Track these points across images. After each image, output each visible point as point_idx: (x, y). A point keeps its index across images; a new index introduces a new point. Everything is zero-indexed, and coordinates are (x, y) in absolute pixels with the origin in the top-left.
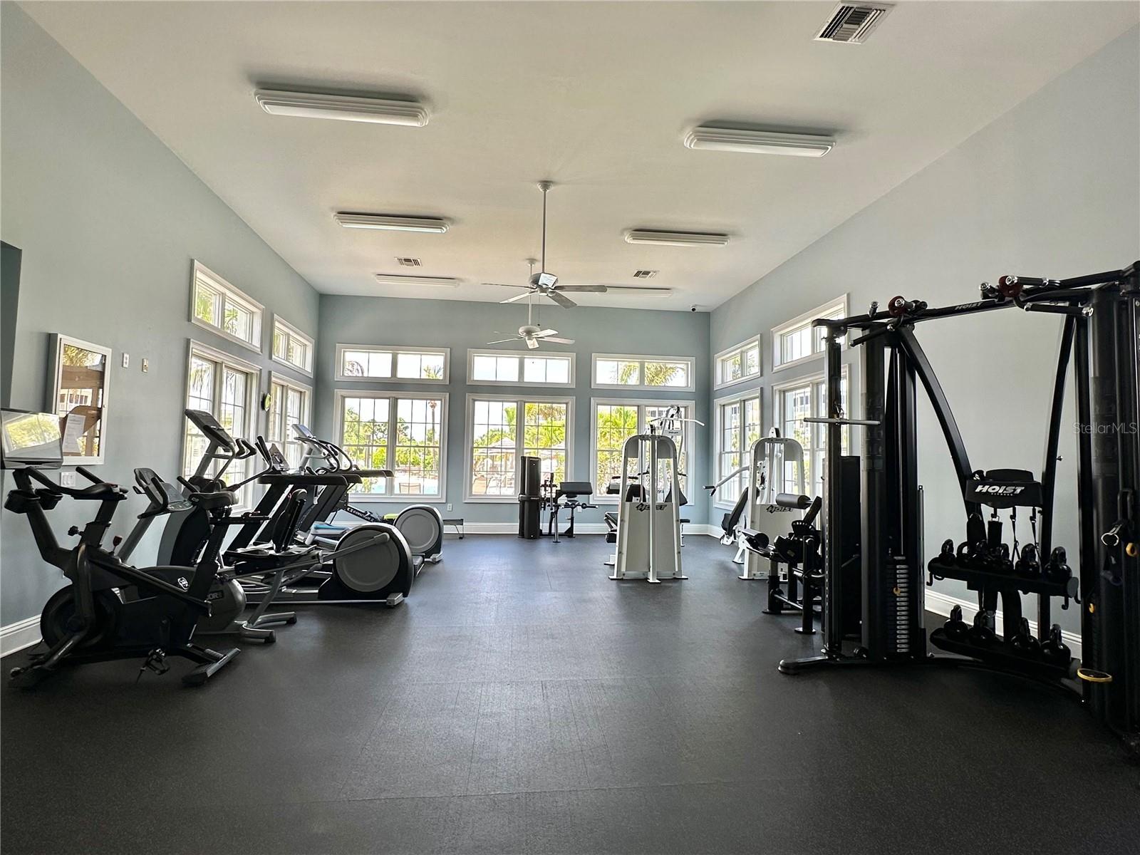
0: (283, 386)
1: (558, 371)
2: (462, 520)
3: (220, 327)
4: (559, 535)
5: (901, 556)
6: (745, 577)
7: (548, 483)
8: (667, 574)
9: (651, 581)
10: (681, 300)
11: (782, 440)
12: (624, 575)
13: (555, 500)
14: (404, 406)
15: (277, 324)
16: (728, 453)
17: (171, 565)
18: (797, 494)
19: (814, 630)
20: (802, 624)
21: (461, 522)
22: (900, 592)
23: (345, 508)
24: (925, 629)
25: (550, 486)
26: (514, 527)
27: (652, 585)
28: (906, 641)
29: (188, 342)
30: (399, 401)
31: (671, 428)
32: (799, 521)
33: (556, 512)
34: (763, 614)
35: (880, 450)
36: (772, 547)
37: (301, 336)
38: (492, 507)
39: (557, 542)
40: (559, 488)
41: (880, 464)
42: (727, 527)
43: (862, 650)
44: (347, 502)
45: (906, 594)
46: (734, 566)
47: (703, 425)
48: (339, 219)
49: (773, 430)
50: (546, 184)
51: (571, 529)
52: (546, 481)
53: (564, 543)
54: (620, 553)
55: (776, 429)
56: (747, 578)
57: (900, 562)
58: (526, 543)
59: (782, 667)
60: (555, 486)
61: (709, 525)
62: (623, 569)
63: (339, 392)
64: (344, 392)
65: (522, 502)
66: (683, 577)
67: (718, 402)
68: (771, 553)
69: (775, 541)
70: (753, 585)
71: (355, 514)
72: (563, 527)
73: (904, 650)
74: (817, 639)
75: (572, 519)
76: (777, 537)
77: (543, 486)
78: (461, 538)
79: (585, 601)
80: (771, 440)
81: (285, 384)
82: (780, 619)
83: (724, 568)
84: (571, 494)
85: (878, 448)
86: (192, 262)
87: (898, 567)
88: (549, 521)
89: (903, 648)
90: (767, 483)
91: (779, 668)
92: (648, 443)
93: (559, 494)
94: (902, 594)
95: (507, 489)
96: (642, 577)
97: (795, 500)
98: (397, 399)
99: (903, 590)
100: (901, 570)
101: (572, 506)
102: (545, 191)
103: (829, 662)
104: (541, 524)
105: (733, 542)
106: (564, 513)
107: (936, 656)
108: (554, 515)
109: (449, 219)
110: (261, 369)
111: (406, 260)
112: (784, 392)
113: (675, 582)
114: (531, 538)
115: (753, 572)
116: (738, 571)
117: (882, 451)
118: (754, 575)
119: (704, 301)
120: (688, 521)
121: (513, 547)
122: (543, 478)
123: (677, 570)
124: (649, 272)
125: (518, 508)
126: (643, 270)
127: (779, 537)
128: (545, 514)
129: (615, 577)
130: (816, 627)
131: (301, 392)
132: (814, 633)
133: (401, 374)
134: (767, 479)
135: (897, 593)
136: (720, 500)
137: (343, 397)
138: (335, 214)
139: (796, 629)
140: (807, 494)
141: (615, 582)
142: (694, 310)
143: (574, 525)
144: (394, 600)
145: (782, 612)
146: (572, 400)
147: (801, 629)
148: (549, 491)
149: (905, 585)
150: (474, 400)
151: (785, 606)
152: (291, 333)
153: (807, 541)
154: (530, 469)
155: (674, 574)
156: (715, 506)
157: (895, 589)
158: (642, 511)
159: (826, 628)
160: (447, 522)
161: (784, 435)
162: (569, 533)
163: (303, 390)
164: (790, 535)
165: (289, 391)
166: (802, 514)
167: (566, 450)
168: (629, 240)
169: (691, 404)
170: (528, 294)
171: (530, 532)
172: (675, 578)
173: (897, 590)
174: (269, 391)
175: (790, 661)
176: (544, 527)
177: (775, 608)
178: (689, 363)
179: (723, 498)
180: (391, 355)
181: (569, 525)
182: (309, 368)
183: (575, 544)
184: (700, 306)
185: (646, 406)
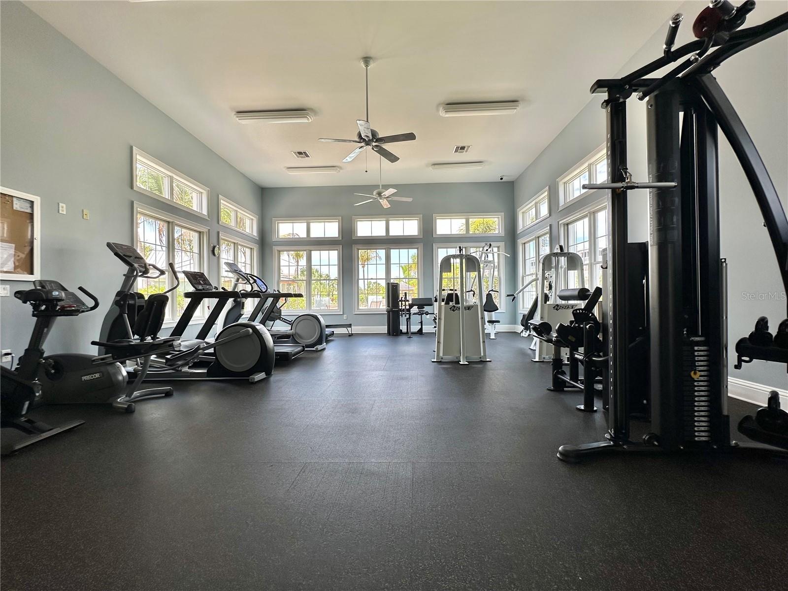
0: (234, 243)
1: (410, 227)
2: (351, 324)
3: (169, 199)
4: (412, 333)
5: (699, 336)
6: (537, 359)
7: (403, 299)
8: (475, 358)
9: (461, 363)
10: (489, 173)
11: (565, 253)
12: (442, 358)
13: (409, 310)
14: (315, 254)
15: (222, 201)
16: (528, 275)
18: (578, 288)
19: (595, 409)
20: (583, 403)
21: (350, 326)
22: (699, 376)
23: (279, 318)
24: (728, 417)
25: (404, 301)
26: (384, 329)
27: (462, 366)
28: (706, 428)
29: (132, 203)
30: (313, 252)
31: (486, 259)
32: (579, 309)
33: (410, 318)
34: (548, 391)
35: (675, 220)
36: (554, 335)
37: (247, 213)
38: (370, 316)
39: (410, 337)
40: (410, 302)
41: (676, 235)
42: (525, 324)
43: (653, 437)
44: (280, 315)
45: (705, 378)
46: (530, 352)
47: (509, 256)
48: (237, 117)
49: (558, 247)
50: (367, 60)
51: (421, 330)
52: (402, 298)
53: (415, 338)
54: (439, 342)
55: (560, 246)
56: (538, 360)
57: (698, 344)
58: (391, 338)
59: (561, 454)
60: (408, 301)
61: (516, 326)
62: (441, 355)
63: (276, 248)
64: (279, 248)
65: (388, 312)
66: (488, 360)
67: (520, 242)
68: (554, 339)
69: (557, 328)
70: (542, 366)
71: (285, 322)
72: (415, 328)
73: (704, 439)
74: (599, 418)
75: (421, 323)
76: (559, 324)
77: (400, 301)
78: (350, 336)
79: (402, 379)
80: (556, 255)
81: (235, 241)
82: (562, 396)
83: (523, 353)
84: (421, 306)
85: (672, 216)
86: (131, 148)
87: (696, 348)
88: (406, 324)
89: (701, 435)
90: (553, 289)
91: (558, 455)
92: (458, 260)
93: (411, 306)
94: (702, 378)
95: (379, 302)
96: (457, 360)
97: (576, 293)
98: (311, 251)
99: (703, 373)
100: (700, 352)
101: (421, 314)
102: (367, 66)
103: (614, 448)
104: (401, 327)
105: (529, 335)
106: (415, 319)
107: (742, 445)
108: (408, 320)
109: (312, 110)
110: (209, 230)
111: (300, 153)
112: (568, 224)
113: (481, 364)
114: (395, 335)
115: (543, 356)
116: (532, 355)
117: (677, 220)
118: (544, 358)
119: (509, 174)
120: (498, 322)
121: (385, 341)
122: (401, 295)
123: (482, 355)
124: (465, 147)
125: (386, 316)
126: (461, 145)
127: (561, 324)
128: (403, 320)
129: (435, 360)
130: (598, 405)
131: (251, 248)
132: (596, 411)
133: (314, 234)
134: (553, 285)
135: (695, 377)
136: (523, 308)
137: (279, 251)
138: (235, 113)
139: (578, 407)
140: (587, 287)
141: (436, 363)
142: (502, 179)
143: (423, 326)
144: (254, 378)
145: (565, 389)
146: (421, 246)
147: (582, 407)
148: (404, 304)
149: (705, 368)
150: (358, 249)
151: (567, 384)
152: (238, 210)
153: (587, 327)
154: (393, 291)
155: (480, 358)
156: (519, 312)
157: (692, 373)
158: (454, 311)
159: (611, 406)
161: (568, 250)
162: (420, 332)
163: (252, 247)
164: (571, 322)
166: (582, 304)
167: (418, 279)
168: (442, 113)
169: (502, 244)
170: (358, 150)
171: (394, 331)
172: (481, 361)
173: (695, 373)
174: (218, 244)
175: (569, 447)
176: (403, 328)
177: (559, 386)
178: (500, 217)
179: (525, 306)
180: (306, 223)
181: (420, 327)
182: (255, 233)
183: (423, 339)
184: (506, 176)
185: (470, 247)
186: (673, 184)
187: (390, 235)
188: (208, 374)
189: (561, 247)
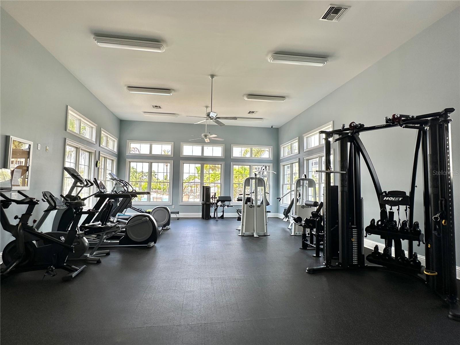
0: (105, 157)
1: (217, 151)
2: (179, 212)
3: (78, 133)
4: (218, 218)
5: (354, 225)
6: (293, 234)
7: (213, 197)
8: (262, 233)
9: (255, 236)
10: (267, 123)
11: (307, 179)
12: (244, 234)
13: (216, 204)
14: (155, 165)
15: (102, 132)
16: (285, 184)
17: (57, 231)
18: (313, 201)
19: (320, 256)
20: (315, 253)
21: (178, 213)
22: (354, 240)
23: (130, 207)
24: (364, 255)
26: (200, 215)
27: (256, 238)
28: (357, 259)
29: (65, 139)
30: (153, 164)
31: (263, 175)
32: (314, 212)
33: (217, 209)
34: (300, 249)
35: (346, 183)
36: (303, 222)
37: (112, 137)
38: (190, 207)
39: (217, 221)
40: (218, 199)
41: (346, 189)
42: (285, 214)
43: (339, 263)
44: (131, 205)
45: (356, 241)
46: (288, 230)
47: (276, 173)
48: (128, 89)
49: (304, 175)
50: (212, 76)
51: (223, 215)
53: (220, 221)
54: (243, 225)
56: (293, 235)
57: (354, 228)
58: (204, 221)
59: (307, 270)
60: (216, 198)
61: (278, 214)
62: (244, 231)
63: (128, 160)
64: (130, 160)
65: (203, 205)
66: (268, 234)
67: (282, 164)
68: (303, 225)
69: (305, 220)
70: (296, 237)
71: (134, 210)
72: (220, 215)
73: (356, 263)
74: (321, 259)
75: (223, 211)
76: (305, 218)
77: (211, 198)
78: (178, 219)
79: (228, 245)
80: (303, 179)
81: (106, 156)
82: (306, 251)
83: (284, 231)
84: (223, 201)
85: (345, 182)
86: (67, 106)
87: (353, 230)
88: (214, 212)
89: (355, 262)
90: (301, 197)
91: (307, 271)
92: (254, 180)
93: (218, 201)
94: (355, 241)
95: (197, 199)
96: (252, 235)
97: (313, 203)
98: (152, 163)
99: (355, 239)
100: (355, 231)
101: (223, 206)
102: (212, 79)
103: (326, 268)
104: (211, 213)
105: (288, 220)
106: (220, 209)
107: (368, 265)
109: (173, 90)
110: (96, 151)
111: (156, 106)
112: (308, 160)
113: (265, 237)
114: (207, 219)
115: (296, 232)
116: (290, 232)
117: (347, 183)
118: (296, 233)
119: (276, 124)
120: (269, 212)
121: (200, 223)
122: (212, 195)
124: (254, 112)
125: (201, 207)
126: (252, 111)
128: (212, 209)
129: (240, 235)
130: (321, 254)
131: (112, 160)
132: (320, 257)
133: (154, 152)
134: (301, 195)
135: (353, 240)
137: (130, 162)
138: (126, 87)
139: (313, 255)
140: (317, 201)
141: (240, 237)
142: (272, 127)
143: (224, 213)
144: (150, 245)
145: (308, 248)
146: (223, 163)
147: (315, 255)
148: (214, 200)
149: (356, 237)
150: (184, 163)
151: (308, 246)
152: (108, 136)
153: (317, 220)
154: (206, 191)
155: (264, 233)
156: (280, 206)
157: (352, 239)
158: (251, 208)
159: (325, 254)
160: (172, 213)
161: (308, 177)
162: (222, 217)
163: (113, 159)
164: (311, 217)
165: (108, 160)
166: (315, 209)
167: (221, 183)
168: (246, 99)
169: (271, 165)
170: (205, 120)
171: (206, 216)
172: (265, 235)
173: (353, 239)
174: (99, 159)
175: (310, 268)
176: (212, 215)
177: (305, 247)
178: (270, 148)
179: (284, 203)
180: (149, 145)
181: (222, 214)
182: (116, 150)
183: (224, 222)
184: (274, 125)
185: (253, 166)
186: (345, 172)
187: (204, 155)
188: (120, 243)
189: (305, 176)
